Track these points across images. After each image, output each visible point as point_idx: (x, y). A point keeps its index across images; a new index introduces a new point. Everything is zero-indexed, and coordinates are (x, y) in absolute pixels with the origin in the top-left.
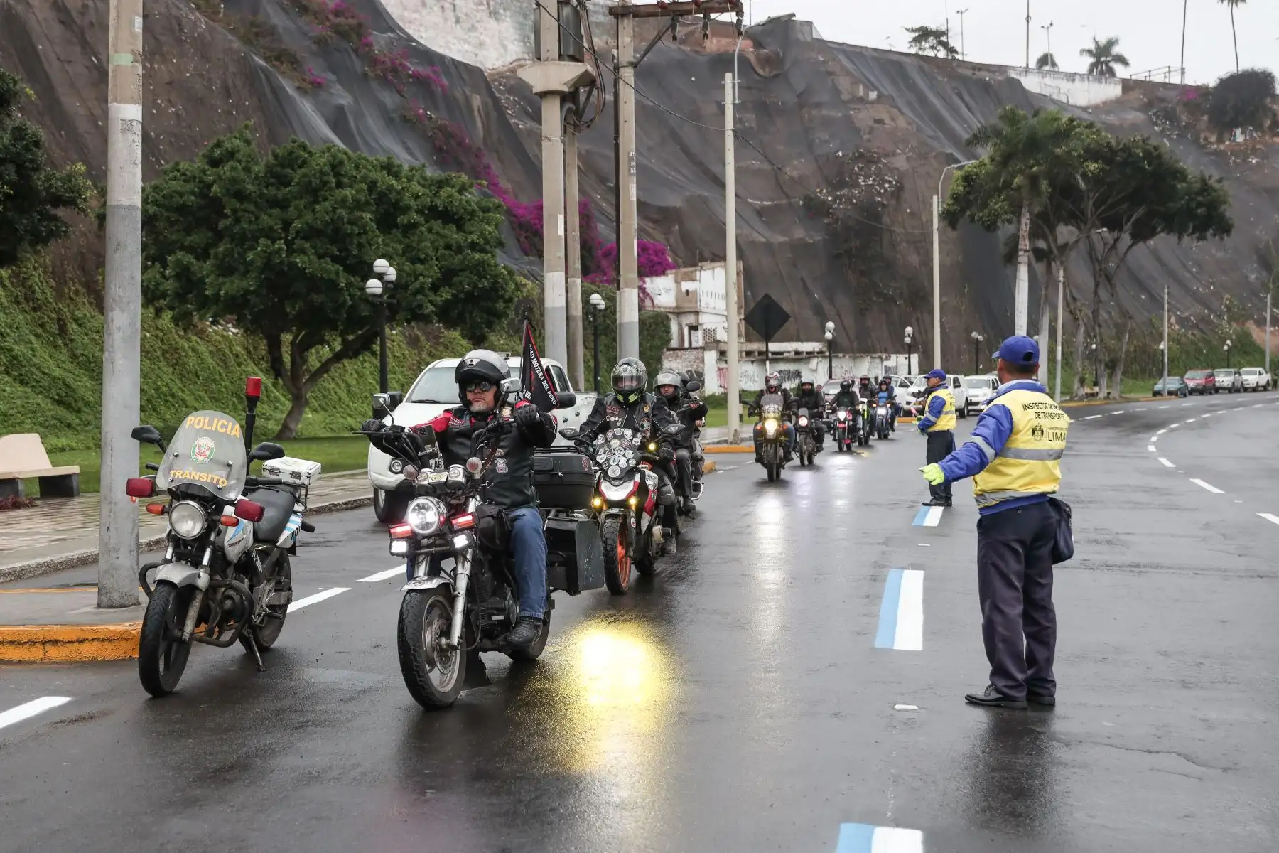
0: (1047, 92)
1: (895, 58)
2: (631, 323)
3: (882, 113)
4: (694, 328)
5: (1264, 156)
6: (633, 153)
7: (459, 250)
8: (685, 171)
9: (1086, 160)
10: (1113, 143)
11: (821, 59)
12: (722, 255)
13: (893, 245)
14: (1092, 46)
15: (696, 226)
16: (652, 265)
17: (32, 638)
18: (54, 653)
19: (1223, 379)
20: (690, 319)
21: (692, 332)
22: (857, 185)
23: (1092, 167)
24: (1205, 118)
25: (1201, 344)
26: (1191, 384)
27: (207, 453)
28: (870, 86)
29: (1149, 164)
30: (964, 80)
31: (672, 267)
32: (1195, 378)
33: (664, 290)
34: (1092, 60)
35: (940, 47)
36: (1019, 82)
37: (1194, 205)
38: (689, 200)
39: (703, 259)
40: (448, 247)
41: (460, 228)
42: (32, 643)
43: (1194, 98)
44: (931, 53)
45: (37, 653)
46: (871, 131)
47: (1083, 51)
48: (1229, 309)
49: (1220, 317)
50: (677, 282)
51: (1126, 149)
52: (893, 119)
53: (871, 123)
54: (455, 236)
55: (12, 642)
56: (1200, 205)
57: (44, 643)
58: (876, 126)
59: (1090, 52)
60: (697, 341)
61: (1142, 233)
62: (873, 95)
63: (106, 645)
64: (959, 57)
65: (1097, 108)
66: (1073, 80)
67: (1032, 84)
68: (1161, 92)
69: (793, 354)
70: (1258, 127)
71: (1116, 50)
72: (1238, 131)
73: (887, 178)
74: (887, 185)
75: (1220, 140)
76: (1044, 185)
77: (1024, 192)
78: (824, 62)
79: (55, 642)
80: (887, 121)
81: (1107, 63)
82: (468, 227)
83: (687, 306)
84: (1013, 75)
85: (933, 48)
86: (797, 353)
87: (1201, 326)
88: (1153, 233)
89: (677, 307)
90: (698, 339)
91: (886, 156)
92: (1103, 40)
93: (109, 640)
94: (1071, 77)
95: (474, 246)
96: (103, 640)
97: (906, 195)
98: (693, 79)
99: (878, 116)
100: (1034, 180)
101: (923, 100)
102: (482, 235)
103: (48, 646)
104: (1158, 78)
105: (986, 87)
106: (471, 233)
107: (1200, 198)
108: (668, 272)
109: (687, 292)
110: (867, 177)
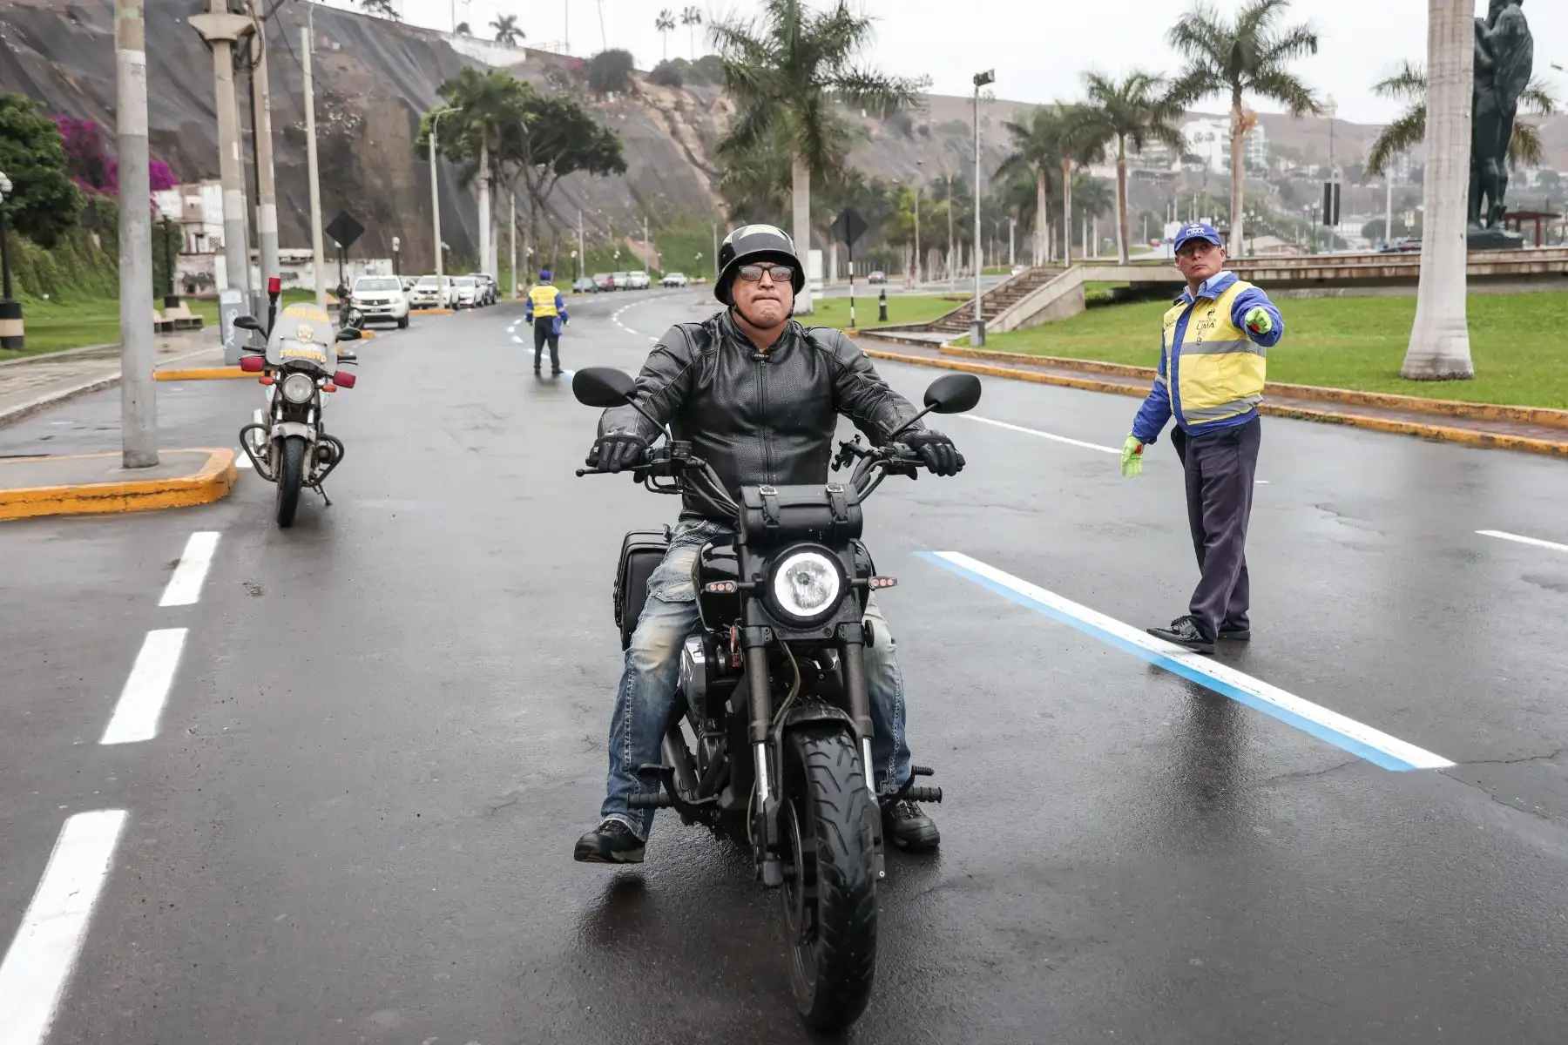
0: (470, 54)
1: (348, 15)
2: (271, 234)
3: (344, 60)
4: (200, 236)
5: (628, 114)
6: (266, 92)
7: (28, 164)
8: (177, 100)
9: (524, 111)
10: (544, 99)
11: (290, 12)
12: (215, 173)
13: (361, 170)
14: (497, 21)
15: (191, 149)
16: (160, 181)
17: (114, 492)
18: (134, 503)
19: (620, 279)
20: (196, 229)
21: (199, 240)
22: (328, 120)
23: (531, 116)
24: (587, 82)
25: (595, 254)
26: (599, 284)
27: (309, 336)
28: (333, 39)
29: (572, 117)
30: (407, 39)
31: (177, 183)
32: (601, 279)
33: (170, 203)
34: (498, 31)
35: (385, 11)
36: (447, 44)
37: (600, 149)
38: (184, 125)
39: (203, 177)
40: (16, 161)
41: (26, 144)
42: (114, 496)
43: (579, 67)
44: (378, 15)
45: (119, 505)
46: (337, 74)
47: (491, 24)
48: (612, 228)
49: (606, 233)
50: (182, 196)
51: (554, 104)
52: (354, 67)
53: (336, 69)
54: (24, 152)
55: (94, 497)
56: (604, 149)
57: (125, 496)
58: (341, 72)
59: (496, 25)
60: (203, 248)
61: (563, 169)
62: (336, 46)
63: (181, 494)
64: (400, 20)
65: (508, 70)
66: (489, 46)
67: (458, 45)
68: (555, 61)
69: (289, 260)
70: (624, 92)
71: (515, 24)
72: (610, 94)
73: (353, 115)
74: (353, 121)
75: (598, 100)
76: (497, 128)
77: (483, 134)
78: (292, 15)
79: (135, 495)
80: (350, 68)
81: (510, 35)
82: (32, 142)
83: (192, 217)
84: (444, 38)
85: (380, 11)
86: (293, 258)
87: (594, 240)
88: (570, 169)
89: (183, 218)
90: (205, 245)
91: (351, 96)
92: (505, 17)
93: (183, 490)
94: (487, 43)
95: (42, 160)
96: (178, 491)
97: (370, 129)
98: (178, 21)
99: (342, 64)
100: (489, 123)
101: (375, 53)
102: (50, 151)
103: (129, 499)
104: (551, 50)
105: (422, 46)
106: (38, 149)
107: (604, 145)
108: (174, 187)
109: (192, 205)
110: (335, 113)
